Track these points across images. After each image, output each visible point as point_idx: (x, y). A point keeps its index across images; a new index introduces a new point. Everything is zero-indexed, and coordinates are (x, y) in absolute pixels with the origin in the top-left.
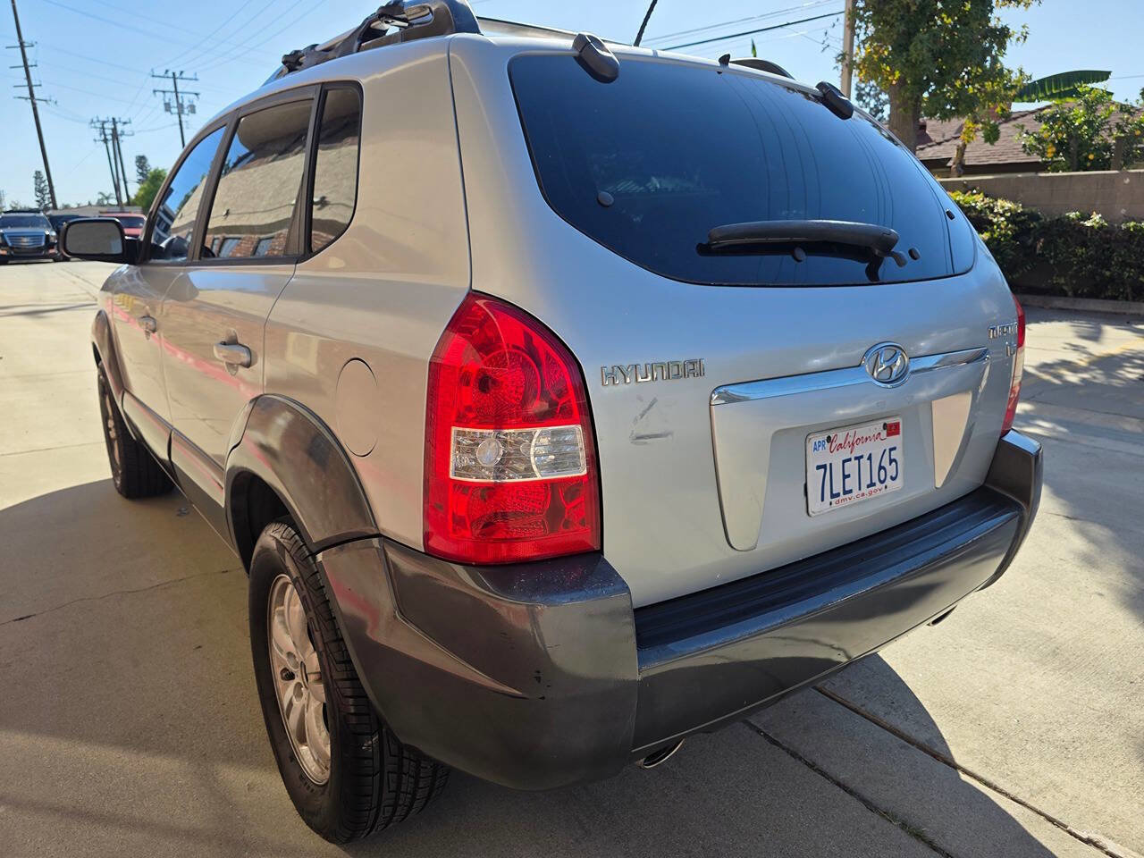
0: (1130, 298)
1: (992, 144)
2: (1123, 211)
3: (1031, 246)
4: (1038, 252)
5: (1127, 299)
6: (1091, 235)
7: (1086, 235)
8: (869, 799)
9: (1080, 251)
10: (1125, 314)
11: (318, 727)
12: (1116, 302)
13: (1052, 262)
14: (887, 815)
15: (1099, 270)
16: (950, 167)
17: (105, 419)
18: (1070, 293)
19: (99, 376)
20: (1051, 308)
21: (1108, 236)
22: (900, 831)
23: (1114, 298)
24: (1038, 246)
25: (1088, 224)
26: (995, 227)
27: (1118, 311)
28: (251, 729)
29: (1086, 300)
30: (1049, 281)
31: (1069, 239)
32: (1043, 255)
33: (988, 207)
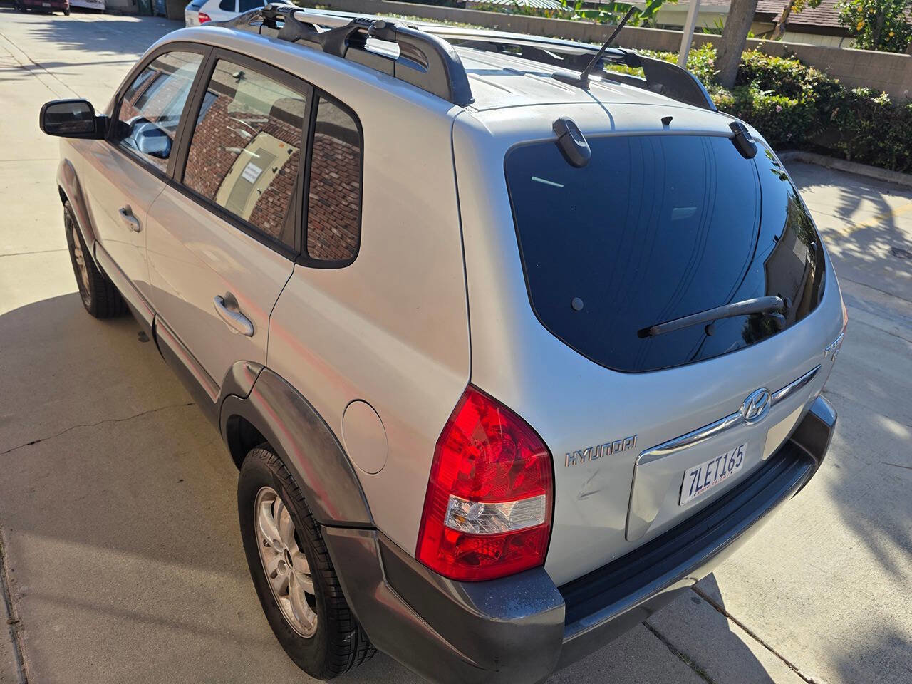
0: (893, 168)
1: (814, 8)
2: (906, 92)
3: (827, 113)
4: (832, 119)
5: (891, 169)
6: (877, 110)
7: (873, 110)
8: (671, 642)
9: (864, 123)
10: (886, 181)
11: (302, 602)
12: (883, 170)
13: (840, 129)
14: (683, 656)
15: (876, 142)
16: (776, 23)
17: (72, 248)
18: (848, 157)
19: (65, 214)
20: (832, 168)
21: (890, 113)
22: (691, 670)
23: (881, 166)
24: (833, 115)
25: (876, 101)
26: (803, 94)
27: (881, 178)
28: (233, 562)
29: (860, 165)
30: (835, 145)
31: (858, 110)
32: (835, 122)
33: (801, 74)
